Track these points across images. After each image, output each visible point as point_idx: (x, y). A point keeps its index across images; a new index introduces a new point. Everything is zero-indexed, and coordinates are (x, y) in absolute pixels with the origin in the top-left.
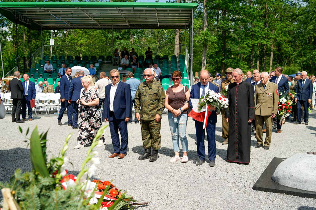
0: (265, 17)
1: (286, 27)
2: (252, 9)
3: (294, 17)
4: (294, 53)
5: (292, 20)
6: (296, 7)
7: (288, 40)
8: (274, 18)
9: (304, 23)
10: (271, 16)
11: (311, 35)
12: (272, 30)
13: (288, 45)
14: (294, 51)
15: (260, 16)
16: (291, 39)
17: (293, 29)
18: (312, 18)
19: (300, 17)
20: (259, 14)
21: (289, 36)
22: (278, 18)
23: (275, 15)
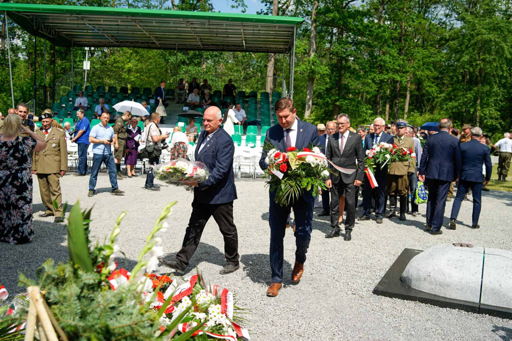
0: (400, 41)
1: (430, 57)
2: (382, 29)
3: (442, 42)
4: (439, 96)
5: (439, 47)
6: (446, 28)
7: (432, 75)
8: (414, 42)
9: (456, 51)
10: (409, 40)
11: (465, 70)
12: (409, 60)
13: (433, 83)
14: (441, 92)
15: (392, 39)
16: (436, 74)
17: (440, 60)
18: (468, 44)
19: (451, 42)
20: (392, 36)
21: (433, 70)
22: (419, 42)
23: (415, 37)
